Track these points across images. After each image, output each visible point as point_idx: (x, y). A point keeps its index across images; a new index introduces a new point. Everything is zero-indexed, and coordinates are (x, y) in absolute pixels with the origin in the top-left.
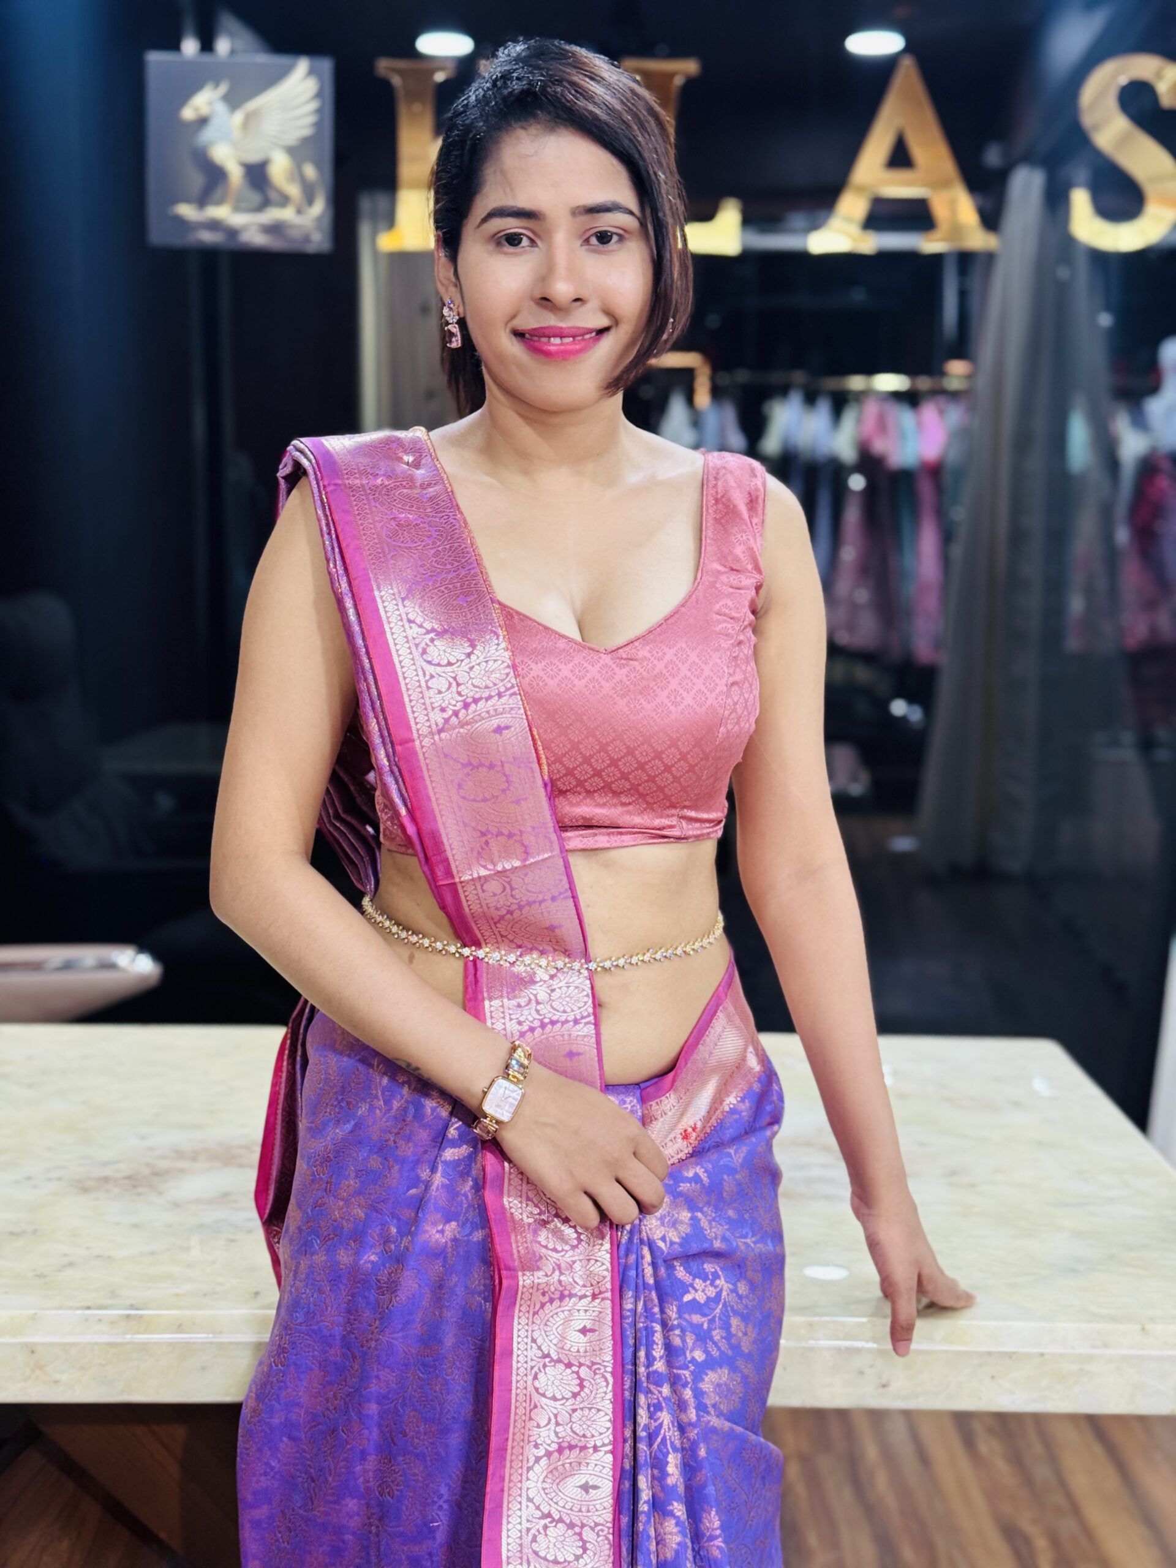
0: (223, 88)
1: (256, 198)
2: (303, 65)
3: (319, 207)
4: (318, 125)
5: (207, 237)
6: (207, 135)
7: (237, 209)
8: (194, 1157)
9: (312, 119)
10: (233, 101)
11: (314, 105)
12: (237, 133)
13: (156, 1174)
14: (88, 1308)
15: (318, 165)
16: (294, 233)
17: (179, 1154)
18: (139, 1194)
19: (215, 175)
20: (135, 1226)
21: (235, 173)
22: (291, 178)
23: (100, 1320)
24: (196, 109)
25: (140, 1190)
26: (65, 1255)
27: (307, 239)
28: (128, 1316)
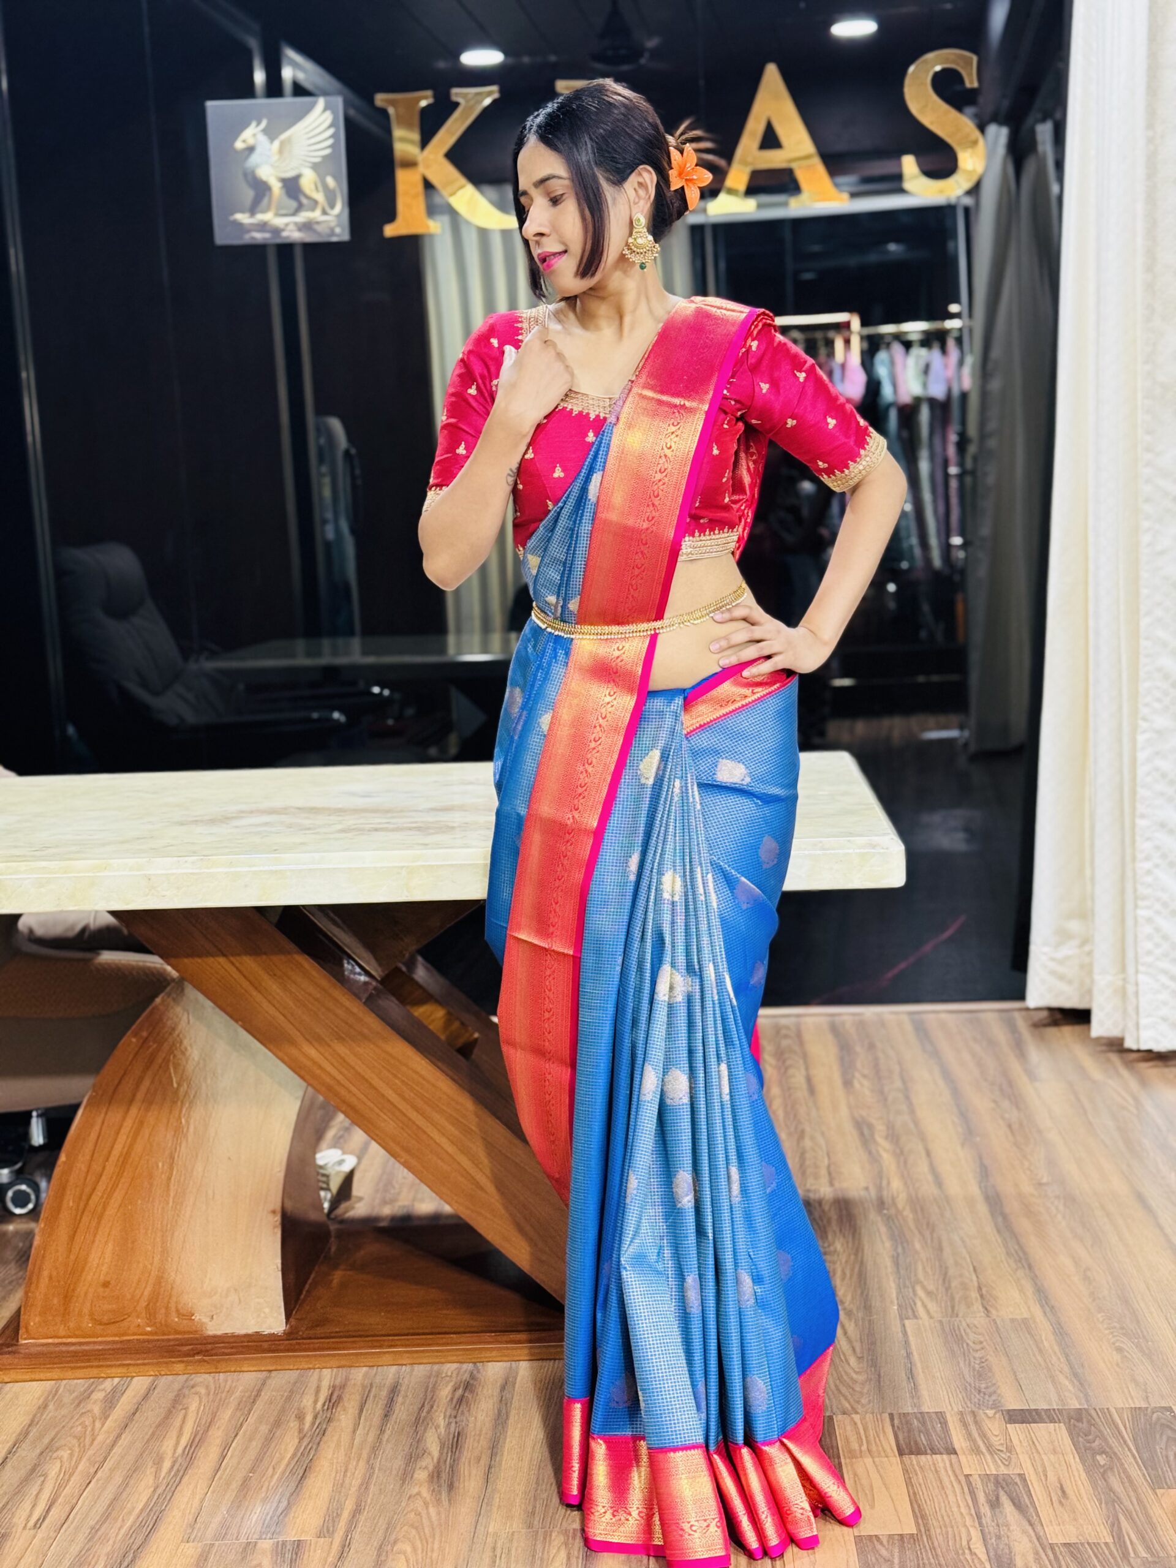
0: (264, 123)
1: (294, 204)
2: (321, 104)
3: (340, 208)
5: (259, 237)
6: (254, 159)
9: (330, 142)
10: (271, 134)
11: (331, 131)
12: (276, 157)
13: (227, 818)
14: (179, 857)
15: (335, 177)
16: (321, 229)
17: (242, 812)
19: (261, 189)
21: (276, 187)
22: (317, 188)
23: (186, 862)
24: (244, 141)
25: (217, 823)
26: (169, 843)
27: (333, 233)
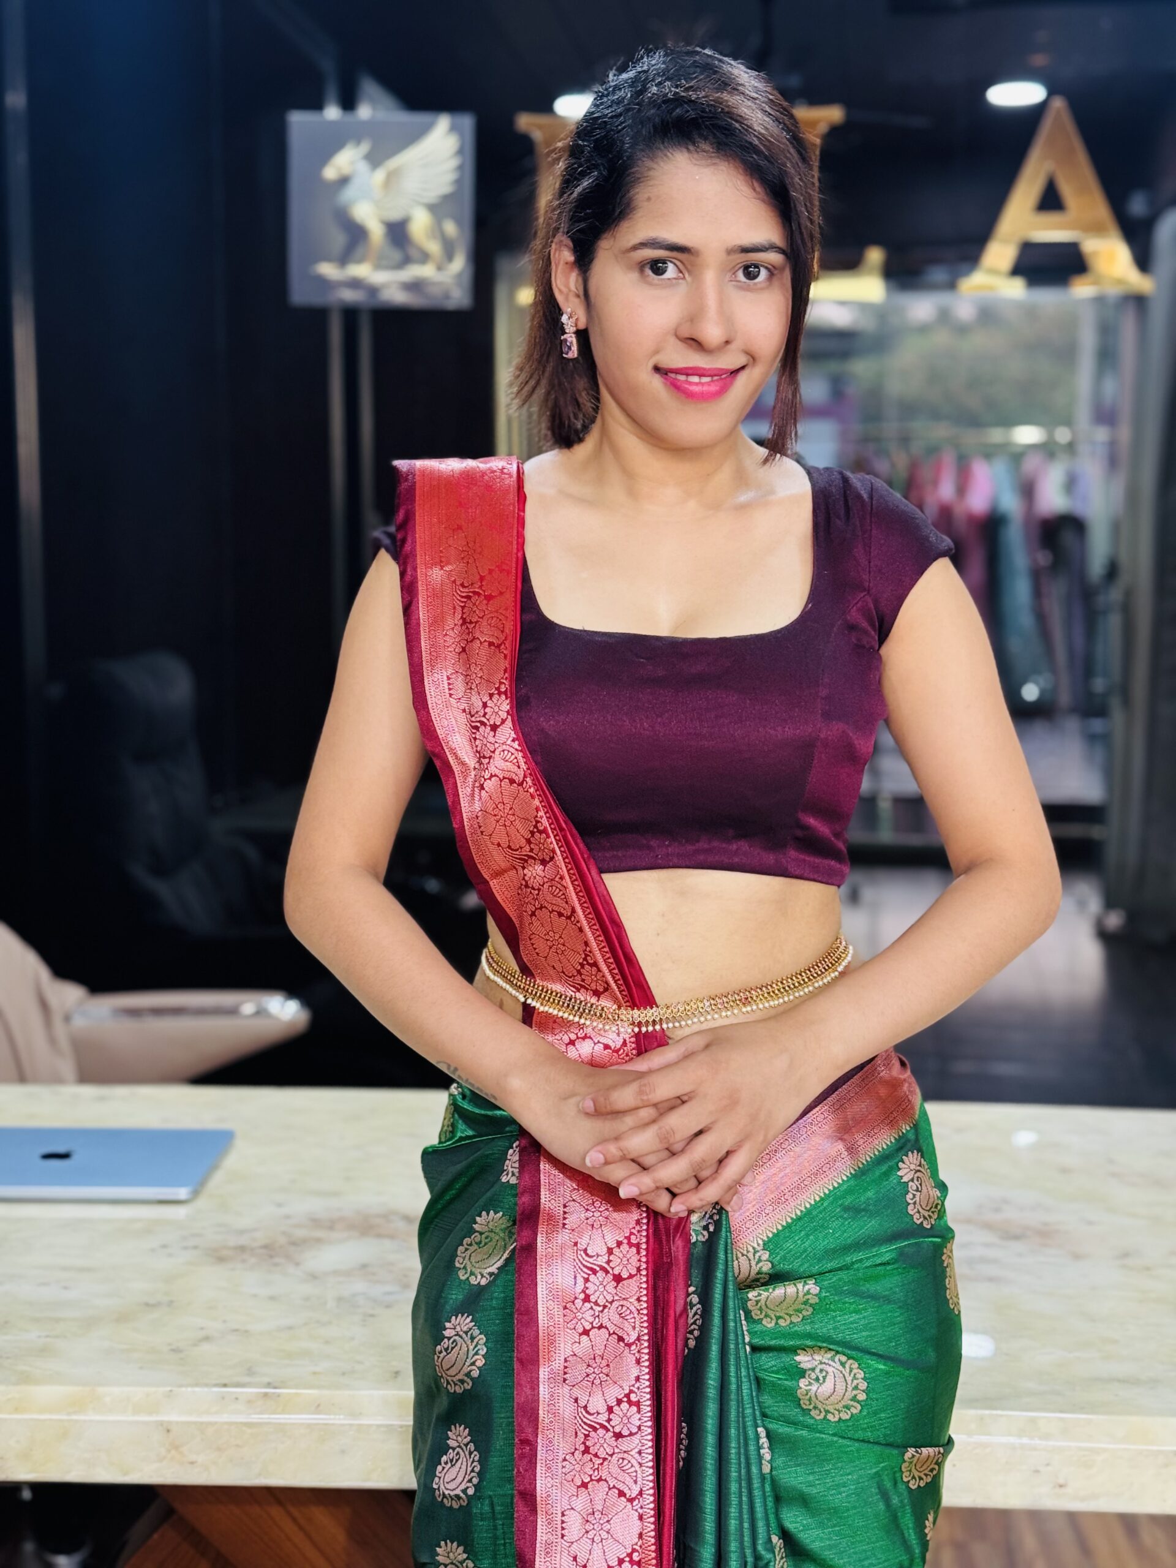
0: (365, 147)
1: (396, 255)
2: (443, 123)
3: (459, 264)
4: (458, 182)
5: (349, 296)
6: (348, 194)
7: (378, 267)
8: (331, 1225)
9: (451, 177)
11: (454, 163)
12: (378, 192)
13: (294, 1244)
14: (225, 1385)
16: (434, 291)
17: (316, 1222)
18: (276, 1265)
19: (356, 234)
20: (272, 1298)
21: (376, 231)
22: (431, 236)
23: (237, 1399)
24: (336, 169)
25: (277, 1260)
26: (202, 1329)
27: (447, 296)
28: (266, 1395)
